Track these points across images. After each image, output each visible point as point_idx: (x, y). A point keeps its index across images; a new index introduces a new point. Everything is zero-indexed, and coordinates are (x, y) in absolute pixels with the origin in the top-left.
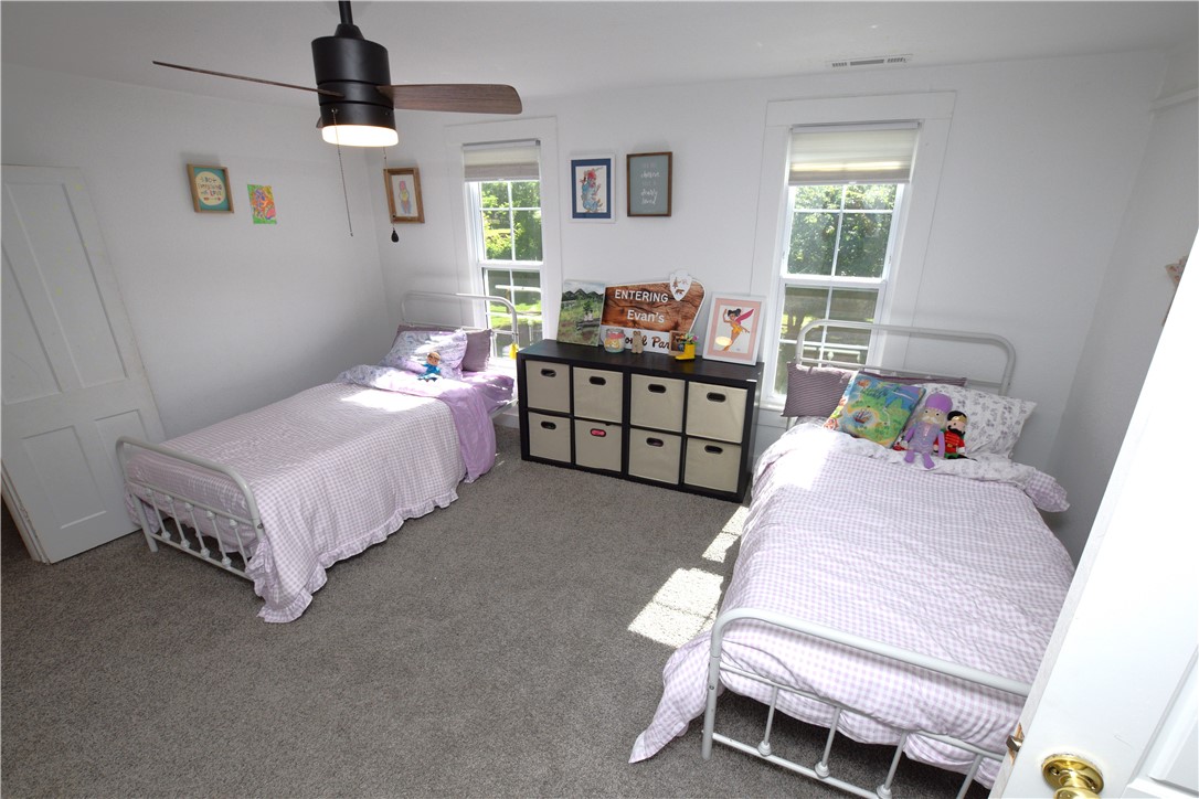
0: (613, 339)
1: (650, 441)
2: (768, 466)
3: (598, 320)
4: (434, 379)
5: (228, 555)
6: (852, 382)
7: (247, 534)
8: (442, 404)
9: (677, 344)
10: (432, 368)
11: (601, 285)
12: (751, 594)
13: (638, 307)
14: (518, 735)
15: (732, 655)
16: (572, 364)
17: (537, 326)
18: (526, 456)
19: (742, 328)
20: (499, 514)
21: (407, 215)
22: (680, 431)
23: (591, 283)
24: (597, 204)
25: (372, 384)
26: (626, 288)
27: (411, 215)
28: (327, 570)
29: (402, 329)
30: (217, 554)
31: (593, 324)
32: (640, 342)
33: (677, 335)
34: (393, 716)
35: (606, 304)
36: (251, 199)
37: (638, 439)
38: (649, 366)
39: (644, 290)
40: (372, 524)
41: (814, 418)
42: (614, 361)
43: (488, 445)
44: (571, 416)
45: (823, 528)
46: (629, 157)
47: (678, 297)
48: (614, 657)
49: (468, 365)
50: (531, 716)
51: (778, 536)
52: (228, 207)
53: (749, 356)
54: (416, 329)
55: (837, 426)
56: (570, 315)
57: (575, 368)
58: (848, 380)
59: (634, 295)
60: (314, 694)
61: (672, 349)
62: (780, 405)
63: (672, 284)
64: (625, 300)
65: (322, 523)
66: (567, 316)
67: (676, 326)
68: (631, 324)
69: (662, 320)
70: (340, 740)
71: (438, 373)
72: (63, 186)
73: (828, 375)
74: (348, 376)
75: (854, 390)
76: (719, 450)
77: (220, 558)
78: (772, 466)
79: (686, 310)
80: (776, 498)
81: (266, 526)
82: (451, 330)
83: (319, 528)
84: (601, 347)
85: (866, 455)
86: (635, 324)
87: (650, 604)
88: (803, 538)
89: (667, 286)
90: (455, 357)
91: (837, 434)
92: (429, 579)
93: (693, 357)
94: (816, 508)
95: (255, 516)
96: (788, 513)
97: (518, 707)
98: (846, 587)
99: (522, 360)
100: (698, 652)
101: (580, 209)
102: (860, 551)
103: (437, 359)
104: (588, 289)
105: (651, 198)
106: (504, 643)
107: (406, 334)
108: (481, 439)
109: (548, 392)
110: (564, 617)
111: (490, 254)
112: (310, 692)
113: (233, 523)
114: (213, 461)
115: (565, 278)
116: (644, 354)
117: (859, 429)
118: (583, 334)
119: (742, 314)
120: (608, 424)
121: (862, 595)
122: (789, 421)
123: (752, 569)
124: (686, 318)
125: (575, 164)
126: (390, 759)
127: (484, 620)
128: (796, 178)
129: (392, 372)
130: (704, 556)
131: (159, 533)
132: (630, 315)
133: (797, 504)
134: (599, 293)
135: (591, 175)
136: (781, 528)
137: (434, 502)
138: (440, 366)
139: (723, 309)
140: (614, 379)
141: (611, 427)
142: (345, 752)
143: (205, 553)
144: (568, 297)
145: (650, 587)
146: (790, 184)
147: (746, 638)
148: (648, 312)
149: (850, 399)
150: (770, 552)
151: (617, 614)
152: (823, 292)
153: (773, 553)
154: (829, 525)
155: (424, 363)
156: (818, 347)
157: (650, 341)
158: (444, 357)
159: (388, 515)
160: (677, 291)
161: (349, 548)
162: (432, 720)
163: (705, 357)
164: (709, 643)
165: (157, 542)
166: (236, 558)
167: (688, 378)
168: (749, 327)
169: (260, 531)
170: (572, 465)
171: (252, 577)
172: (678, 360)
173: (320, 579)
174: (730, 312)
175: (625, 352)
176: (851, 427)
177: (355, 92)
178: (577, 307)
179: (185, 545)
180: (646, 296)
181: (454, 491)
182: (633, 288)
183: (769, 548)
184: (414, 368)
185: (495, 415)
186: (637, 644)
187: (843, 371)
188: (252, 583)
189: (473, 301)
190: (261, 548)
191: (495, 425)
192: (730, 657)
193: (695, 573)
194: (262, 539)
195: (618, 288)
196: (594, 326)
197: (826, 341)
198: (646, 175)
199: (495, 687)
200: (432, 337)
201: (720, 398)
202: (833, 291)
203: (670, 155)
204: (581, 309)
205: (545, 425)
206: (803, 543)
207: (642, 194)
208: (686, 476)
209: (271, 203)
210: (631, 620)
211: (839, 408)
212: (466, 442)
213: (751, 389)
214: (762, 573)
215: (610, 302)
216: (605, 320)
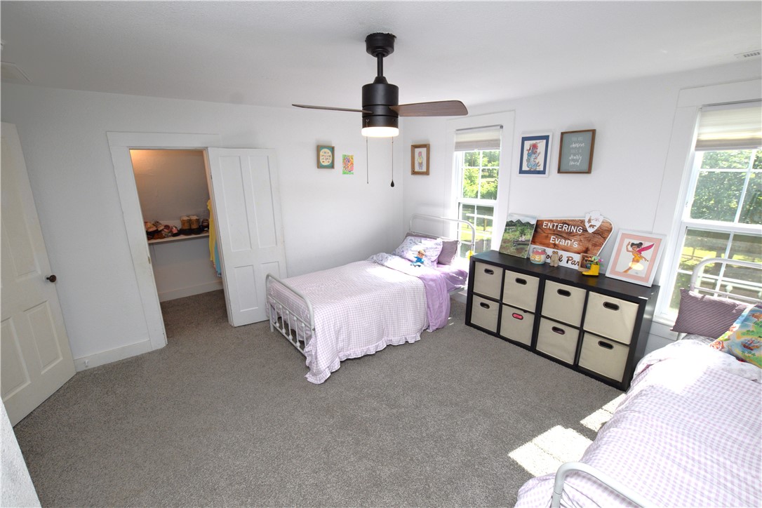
0: (537, 255)
1: (555, 329)
2: (648, 366)
3: (529, 241)
4: (419, 266)
5: (300, 341)
6: (745, 313)
7: (308, 332)
8: (420, 281)
9: (585, 264)
10: (419, 260)
11: (533, 218)
12: (598, 457)
13: (559, 235)
14: (417, 494)
15: (571, 497)
16: (505, 268)
17: (489, 241)
18: (468, 322)
19: (642, 257)
20: (442, 355)
21: (420, 171)
22: (579, 326)
23: (527, 216)
24: (537, 164)
25: (386, 264)
26: (551, 221)
27: (423, 171)
28: (341, 362)
29: (409, 235)
30: (295, 339)
31: (525, 244)
32: (557, 259)
33: (587, 257)
34: (353, 454)
35: (536, 231)
36: (343, 162)
37: (546, 326)
38: (561, 277)
39: (564, 223)
40: (369, 342)
41: (702, 337)
42: (536, 270)
43: (445, 311)
44: (500, 302)
45: (682, 426)
46: (562, 134)
47: (591, 230)
48: (493, 470)
49: (441, 260)
50: (429, 486)
51: (636, 421)
52: (332, 166)
53: (647, 279)
54: (416, 236)
55: (723, 347)
56: (510, 236)
57: (506, 271)
58: (742, 311)
59: (557, 226)
60: (319, 426)
61: (581, 267)
62: (672, 321)
63: (586, 221)
64: (549, 229)
65: (343, 336)
66: (508, 236)
67: (586, 251)
68: (552, 246)
69: (576, 245)
70: (324, 456)
71: (422, 263)
72: (240, 157)
73: (721, 304)
74: (375, 258)
75: (746, 320)
76: (610, 347)
77: (296, 342)
78: (650, 367)
79: (596, 240)
80: (644, 392)
81: (316, 330)
82: (435, 238)
83: (341, 338)
84: (528, 259)
85: (749, 378)
86: (555, 246)
87: (529, 443)
88: (659, 429)
89: (583, 222)
90: (434, 254)
91: (722, 354)
92: (392, 382)
93: (597, 274)
94: (681, 409)
95: (312, 324)
96: (652, 406)
97: (422, 477)
98: (690, 481)
99: (474, 262)
100: (545, 485)
101: (525, 168)
102: (715, 456)
103: (423, 255)
104: (524, 220)
105: (577, 161)
106: (424, 435)
107: (409, 238)
108: (440, 307)
109: (487, 284)
110: (466, 431)
111: (465, 194)
112: (318, 424)
113: (303, 325)
114: (302, 292)
115: (509, 212)
116: (559, 268)
117: (747, 354)
118: (517, 249)
119: (643, 247)
120: (525, 311)
121: (706, 493)
122: (679, 335)
123: (605, 439)
124: (595, 245)
125: (524, 139)
126: (345, 477)
127: (416, 416)
128: (701, 145)
129: (397, 259)
130: (582, 422)
131: (275, 323)
132: (552, 239)
133: (661, 401)
134: (532, 223)
135: (535, 146)
136: (641, 415)
137: (406, 338)
138: (424, 259)
139: (627, 241)
140: (533, 282)
141: (527, 314)
142: (325, 463)
143: (290, 337)
144: (510, 224)
145: (532, 431)
146: (696, 150)
147: (583, 487)
148: (566, 239)
149: (741, 327)
150: (625, 431)
151: (503, 442)
152: (725, 236)
153: (627, 433)
154: (689, 425)
155: (416, 256)
156: (717, 280)
157: (565, 259)
158: (427, 253)
159: (378, 340)
160: (591, 226)
161: (354, 353)
162: (372, 465)
163: (607, 275)
164: (553, 481)
165: (274, 327)
166: (302, 343)
167: (589, 289)
168: (648, 258)
169: (313, 332)
170: (497, 335)
171: (306, 355)
172: (584, 275)
173: (337, 366)
174: (633, 244)
175: (545, 265)
176: (738, 351)
177: (380, 110)
178: (515, 231)
179: (284, 331)
180: (565, 228)
181: (418, 335)
182: (557, 221)
183: (624, 428)
184: (409, 258)
185: (452, 293)
186: (512, 467)
187: (737, 302)
188: (306, 358)
189: (451, 222)
190: (312, 341)
191: (451, 299)
192: (569, 498)
193: (571, 433)
194: (313, 336)
195: (546, 221)
196: (525, 245)
197: (725, 276)
198: (574, 145)
199: (412, 459)
200: (423, 241)
201: (615, 307)
202: (735, 235)
203: (594, 132)
204: (518, 233)
205: (483, 305)
206: (658, 433)
207: (570, 158)
208: (581, 360)
209: (352, 164)
210: (512, 449)
211: (728, 334)
212: (431, 306)
213: (642, 305)
214: (612, 444)
215: (539, 230)
216: (534, 242)
